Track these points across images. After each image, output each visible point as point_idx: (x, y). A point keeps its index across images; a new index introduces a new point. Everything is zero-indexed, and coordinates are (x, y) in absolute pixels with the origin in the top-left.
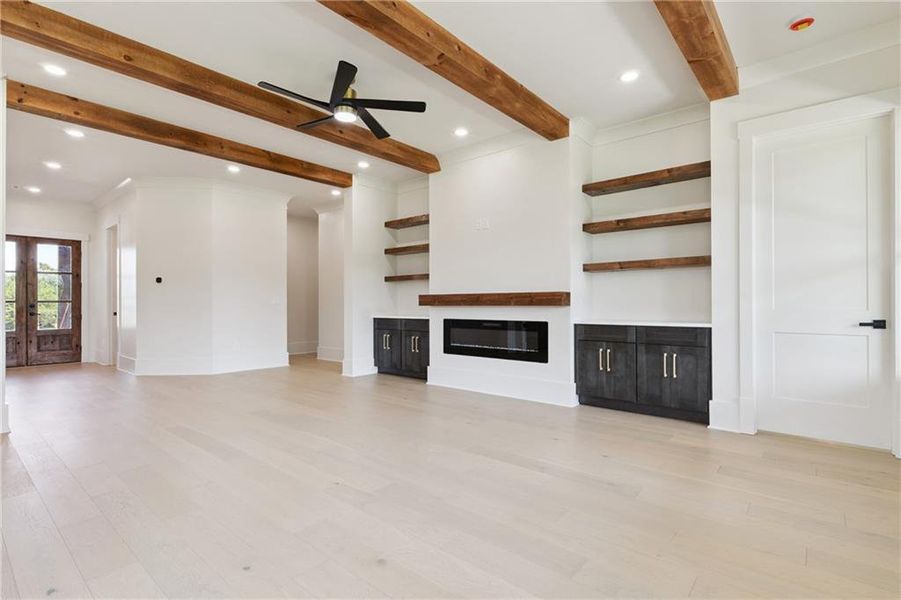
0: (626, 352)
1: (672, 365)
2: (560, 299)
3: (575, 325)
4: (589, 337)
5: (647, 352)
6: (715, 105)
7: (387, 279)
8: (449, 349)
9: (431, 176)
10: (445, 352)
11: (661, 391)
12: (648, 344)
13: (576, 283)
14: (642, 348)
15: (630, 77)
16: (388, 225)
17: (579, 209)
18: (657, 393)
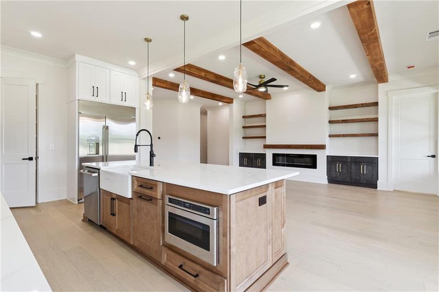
0: (347, 165)
1: (364, 169)
2: (322, 147)
3: (327, 156)
4: (332, 161)
5: (355, 165)
6: (380, 85)
7: (243, 138)
8: (275, 164)
9: (267, 101)
10: (273, 165)
11: (360, 178)
12: (355, 162)
13: (327, 141)
14: (353, 164)
15: (353, 76)
16: (243, 117)
17: (327, 115)
18: (359, 178)
